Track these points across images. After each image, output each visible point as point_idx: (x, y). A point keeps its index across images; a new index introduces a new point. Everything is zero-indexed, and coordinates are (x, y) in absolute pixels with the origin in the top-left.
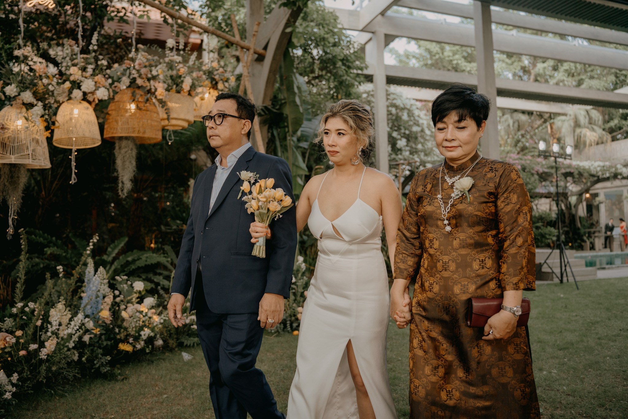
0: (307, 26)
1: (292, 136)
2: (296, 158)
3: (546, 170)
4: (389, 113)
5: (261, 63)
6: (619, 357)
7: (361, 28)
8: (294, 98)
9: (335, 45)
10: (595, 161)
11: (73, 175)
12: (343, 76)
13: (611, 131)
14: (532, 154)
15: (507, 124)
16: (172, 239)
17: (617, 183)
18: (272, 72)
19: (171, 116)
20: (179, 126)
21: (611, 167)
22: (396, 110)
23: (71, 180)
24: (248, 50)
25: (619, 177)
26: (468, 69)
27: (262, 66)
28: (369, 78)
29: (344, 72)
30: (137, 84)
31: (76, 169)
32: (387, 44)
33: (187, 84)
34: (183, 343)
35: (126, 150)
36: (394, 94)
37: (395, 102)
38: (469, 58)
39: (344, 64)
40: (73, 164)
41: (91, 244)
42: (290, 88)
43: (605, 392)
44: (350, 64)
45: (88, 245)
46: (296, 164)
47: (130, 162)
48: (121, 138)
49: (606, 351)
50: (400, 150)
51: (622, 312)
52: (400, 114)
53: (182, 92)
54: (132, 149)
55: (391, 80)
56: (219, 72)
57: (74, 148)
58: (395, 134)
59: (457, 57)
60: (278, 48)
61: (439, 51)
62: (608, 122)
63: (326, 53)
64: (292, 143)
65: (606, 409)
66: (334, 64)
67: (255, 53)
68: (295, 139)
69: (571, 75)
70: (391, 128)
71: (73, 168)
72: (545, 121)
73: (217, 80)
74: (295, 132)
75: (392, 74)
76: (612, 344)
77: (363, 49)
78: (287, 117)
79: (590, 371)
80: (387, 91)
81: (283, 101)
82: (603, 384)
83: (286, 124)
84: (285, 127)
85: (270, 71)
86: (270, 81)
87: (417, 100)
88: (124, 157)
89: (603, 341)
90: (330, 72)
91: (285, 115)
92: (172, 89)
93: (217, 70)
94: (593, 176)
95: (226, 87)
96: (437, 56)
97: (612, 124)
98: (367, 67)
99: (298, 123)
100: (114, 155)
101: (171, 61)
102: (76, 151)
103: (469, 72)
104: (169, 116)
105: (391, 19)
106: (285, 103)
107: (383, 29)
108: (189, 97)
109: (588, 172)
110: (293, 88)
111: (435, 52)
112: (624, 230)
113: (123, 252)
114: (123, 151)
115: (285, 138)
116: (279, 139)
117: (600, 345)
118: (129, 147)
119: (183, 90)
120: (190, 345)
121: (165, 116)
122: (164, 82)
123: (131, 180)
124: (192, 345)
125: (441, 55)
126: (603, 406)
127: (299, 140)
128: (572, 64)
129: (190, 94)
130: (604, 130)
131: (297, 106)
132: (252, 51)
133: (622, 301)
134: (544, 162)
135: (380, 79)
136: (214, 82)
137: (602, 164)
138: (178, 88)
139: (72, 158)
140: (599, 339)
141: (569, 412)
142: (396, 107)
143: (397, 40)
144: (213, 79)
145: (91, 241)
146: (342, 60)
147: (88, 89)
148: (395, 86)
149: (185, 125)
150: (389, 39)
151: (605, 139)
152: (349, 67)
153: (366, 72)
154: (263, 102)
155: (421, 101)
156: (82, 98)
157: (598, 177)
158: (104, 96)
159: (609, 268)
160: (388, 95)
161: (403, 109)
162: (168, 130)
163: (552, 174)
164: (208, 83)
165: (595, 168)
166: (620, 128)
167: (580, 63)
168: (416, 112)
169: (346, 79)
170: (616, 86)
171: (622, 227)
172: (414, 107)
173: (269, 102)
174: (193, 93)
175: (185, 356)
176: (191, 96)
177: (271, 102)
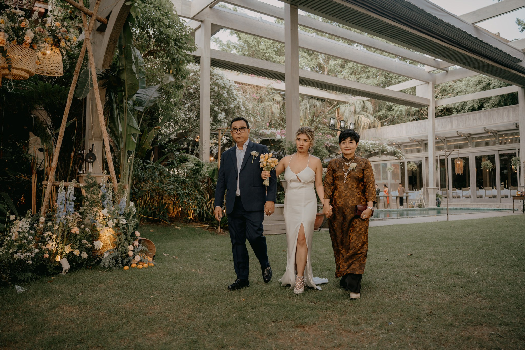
0: (145, 7)
1: (128, 100)
2: (130, 119)
3: (333, 145)
4: (212, 90)
5: (103, 33)
6: (385, 278)
7: (191, 17)
8: (132, 65)
9: (169, 26)
10: (369, 140)
12: (175, 54)
13: (380, 118)
14: (323, 131)
15: (305, 107)
17: (384, 157)
18: (112, 40)
19: (13, 66)
20: (20, 76)
21: (379, 145)
22: (218, 88)
24: (91, 16)
25: (385, 153)
26: (278, 60)
27: (103, 35)
28: (197, 60)
29: (176, 51)
32: (213, 33)
33: (29, 36)
34: (17, 278)
36: (217, 75)
37: (217, 81)
38: (279, 52)
39: (176, 44)
42: (128, 57)
43: (376, 302)
44: (181, 45)
46: (131, 124)
49: (377, 275)
50: (220, 121)
51: (387, 249)
52: (221, 92)
53: (24, 44)
55: (215, 63)
56: (61, 30)
58: (216, 108)
59: (269, 50)
60: (118, 20)
61: (256, 44)
62: (378, 112)
63: (161, 33)
64: (128, 105)
65: (378, 313)
66: (168, 44)
67: (97, 20)
68: (130, 102)
69: (354, 73)
70: (213, 103)
72: (334, 106)
73: (59, 38)
74: (131, 96)
75: (216, 57)
76: (380, 269)
77: (193, 34)
78: (124, 82)
79: (366, 289)
80: (211, 72)
81: (121, 68)
82: (375, 297)
83: (123, 88)
84: (122, 91)
85: (110, 41)
86: (110, 50)
87: (235, 82)
89: (374, 268)
90: (164, 50)
91: (122, 81)
92: (13, 40)
94: (366, 151)
95: (68, 46)
96: (254, 48)
97: (381, 113)
98: (195, 49)
99: (134, 89)
101: (14, 13)
103: (279, 62)
104: (10, 65)
105: (217, 11)
106: (123, 69)
107: (210, 20)
108: (30, 50)
109: (363, 148)
110: (131, 58)
111: (253, 44)
112: (387, 193)
115: (122, 101)
116: (116, 103)
117: (372, 270)
119: (25, 42)
121: (6, 65)
122: (6, 32)
124: (25, 280)
125: (257, 47)
126: (376, 312)
127: (135, 104)
128: (355, 64)
129: (31, 47)
130: (375, 117)
131: (134, 73)
132: (94, 18)
133: (386, 242)
134: (332, 139)
135: (206, 61)
136: (56, 40)
137: (373, 142)
138: (20, 39)
140: (371, 266)
141: (352, 317)
142: (218, 86)
143: (221, 31)
144: (55, 37)
146: (175, 41)
148: (218, 68)
149: (27, 75)
150: (215, 29)
151: (376, 123)
152: (180, 47)
153: (194, 53)
154: (103, 67)
155: (238, 83)
157: (371, 152)
159: (376, 220)
160: (212, 75)
161: (224, 88)
162: (8, 79)
163: (338, 148)
164: (50, 39)
165: (368, 145)
166: (386, 117)
167: (361, 64)
168: (235, 92)
169: (178, 57)
170: (384, 85)
171: (385, 191)
172: (233, 88)
173: (108, 68)
174: (35, 46)
175: (19, 289)
176: (33, 49)
177: (110, 68)
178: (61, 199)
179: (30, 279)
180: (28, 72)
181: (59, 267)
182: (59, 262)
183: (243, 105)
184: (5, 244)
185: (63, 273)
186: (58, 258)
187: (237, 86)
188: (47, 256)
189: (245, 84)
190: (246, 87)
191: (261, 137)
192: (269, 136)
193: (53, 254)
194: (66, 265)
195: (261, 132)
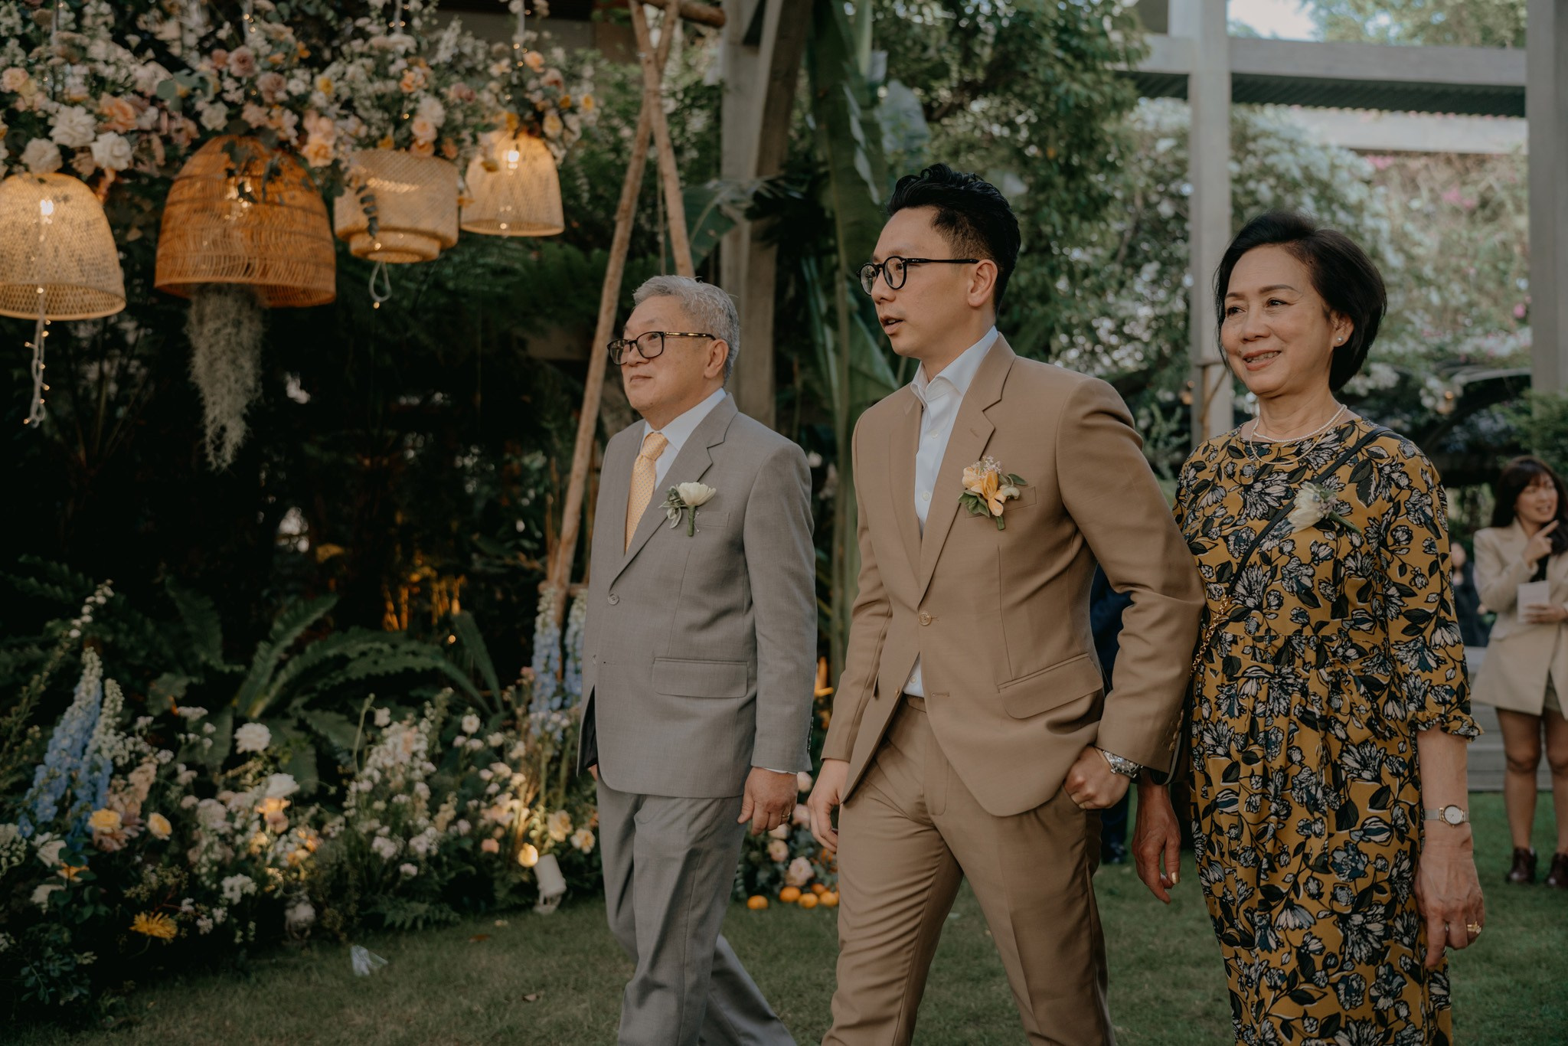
1: (851, 281)
2: (863, 349)
8: (852, 158)
11: (38, 401)
12: (1058, 83)
16: (499, 596)
18: (781, 77)
19: (381, 223)
20: (408, 252)
22: (1276, 188)
23: (27, 415)
24: (662, 7)
28: (1173, 87)
29: (1062, 68)
30: (246, 123)
31: (45, 381)
33: (429, 116)
34: (383, 917)
35: (218, 324)
36: (1267, 134)
37: (1271, 160)
39: (1063, 45)
40: (39, 365)
41: (86, 609)
42: (837, 126)
44: (1084, 45)
45: (78, 614)
47: (233, 362)
48: (204, 289)
52: (1287, 200)
53: (413, 147)
54: (238, 324)
55: (1252, 90)
56: (544, 81)
57: (44, 318)
67: (684, 15)
71: (38, 380)
73: (540, 108)
75: (1253, 66)
78: (832, 222)
80: (1239, 126)
81: (822, 170)
83: (831, 242)
84: (829, 251)
85: (774, 76)
86: (776, 109)
87: (1362, 152)
88: (211, 346)
91: (828, 214)
93: (538, 76)
95: (571, 129)
100: (185, 338)
101: (384, 51)
102: (47, 328)
104: (373, 220)
106: (828, 174)
108: (437, 163)
110: (848, 128)
113: (317, 630)
114: (210, 326)
118: (226, 315)
119: (416, 141)
120: (403, 924)
121: (363, 221)
123: (245, 417)
124: (408, 925)
129: (438, 152)
131: (863, 183)
135: (1211, 89)
136: (530, 114)
138: (402, 135)
139: (36, 347)
142: (1277, 178)
144: (526, 105)
145: (89, 599)
146: (1056, 30)
147: (74, 139)
149: (433, 249)
152: (1083, 54)
155: (1376, 153)
156: (60, 165)
158: (117, 158)
161: (1300, 183)
162: (373, 264)
164: (508, 116)
168: (1356, 192)
169: (1068, 92)
172: (1344, 175)
173: (773, 172)
174: (450, 149)
175: (361, 960)
176: (444, 158)
177: (782, 173)
178: (545, 652)
179: (420, 924)
180: (433, 236)
181: (529, 887)
182: (531, 871)
183: (1392, 241)
184: (353, 803)
185: (541, 909)
186: (529, 856)
187: (1367, 166)
188: (491, 845)
189: (1408, 154)
190: (1415, 164)
191: (1468, 369)
192: (1503, 363)
193: (512, 841)
194: (552, 882)
195: (1467, 347)
